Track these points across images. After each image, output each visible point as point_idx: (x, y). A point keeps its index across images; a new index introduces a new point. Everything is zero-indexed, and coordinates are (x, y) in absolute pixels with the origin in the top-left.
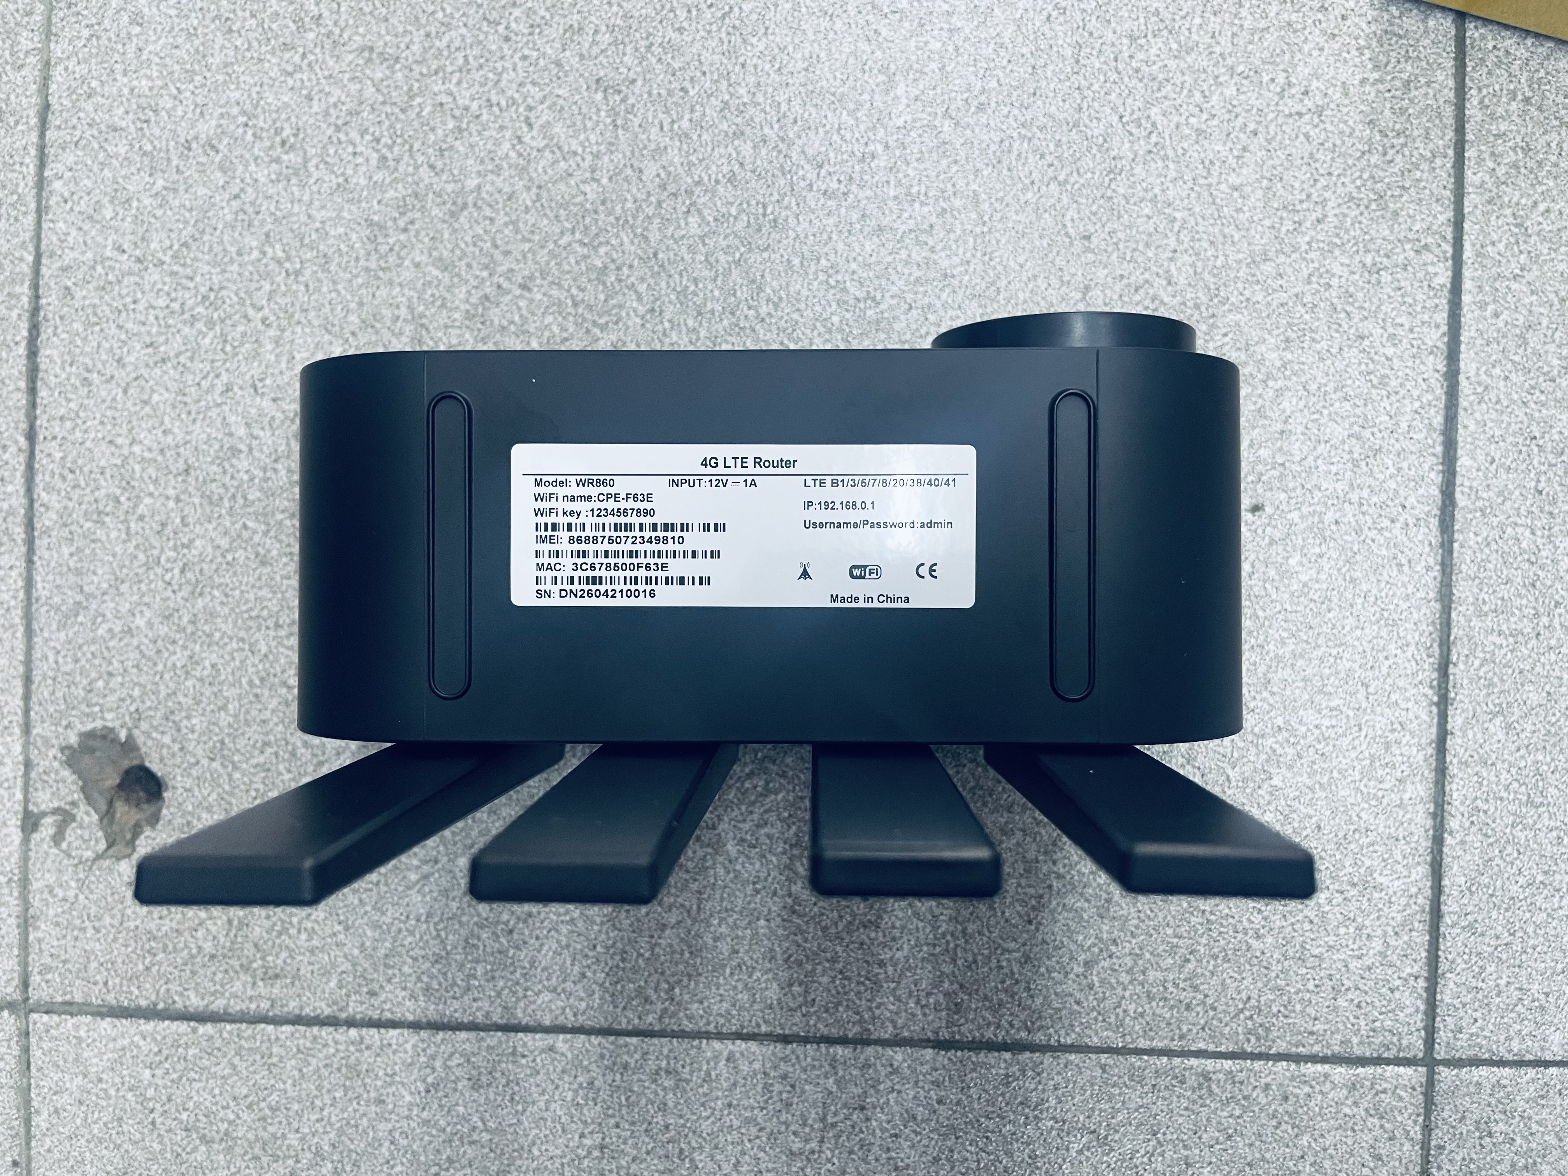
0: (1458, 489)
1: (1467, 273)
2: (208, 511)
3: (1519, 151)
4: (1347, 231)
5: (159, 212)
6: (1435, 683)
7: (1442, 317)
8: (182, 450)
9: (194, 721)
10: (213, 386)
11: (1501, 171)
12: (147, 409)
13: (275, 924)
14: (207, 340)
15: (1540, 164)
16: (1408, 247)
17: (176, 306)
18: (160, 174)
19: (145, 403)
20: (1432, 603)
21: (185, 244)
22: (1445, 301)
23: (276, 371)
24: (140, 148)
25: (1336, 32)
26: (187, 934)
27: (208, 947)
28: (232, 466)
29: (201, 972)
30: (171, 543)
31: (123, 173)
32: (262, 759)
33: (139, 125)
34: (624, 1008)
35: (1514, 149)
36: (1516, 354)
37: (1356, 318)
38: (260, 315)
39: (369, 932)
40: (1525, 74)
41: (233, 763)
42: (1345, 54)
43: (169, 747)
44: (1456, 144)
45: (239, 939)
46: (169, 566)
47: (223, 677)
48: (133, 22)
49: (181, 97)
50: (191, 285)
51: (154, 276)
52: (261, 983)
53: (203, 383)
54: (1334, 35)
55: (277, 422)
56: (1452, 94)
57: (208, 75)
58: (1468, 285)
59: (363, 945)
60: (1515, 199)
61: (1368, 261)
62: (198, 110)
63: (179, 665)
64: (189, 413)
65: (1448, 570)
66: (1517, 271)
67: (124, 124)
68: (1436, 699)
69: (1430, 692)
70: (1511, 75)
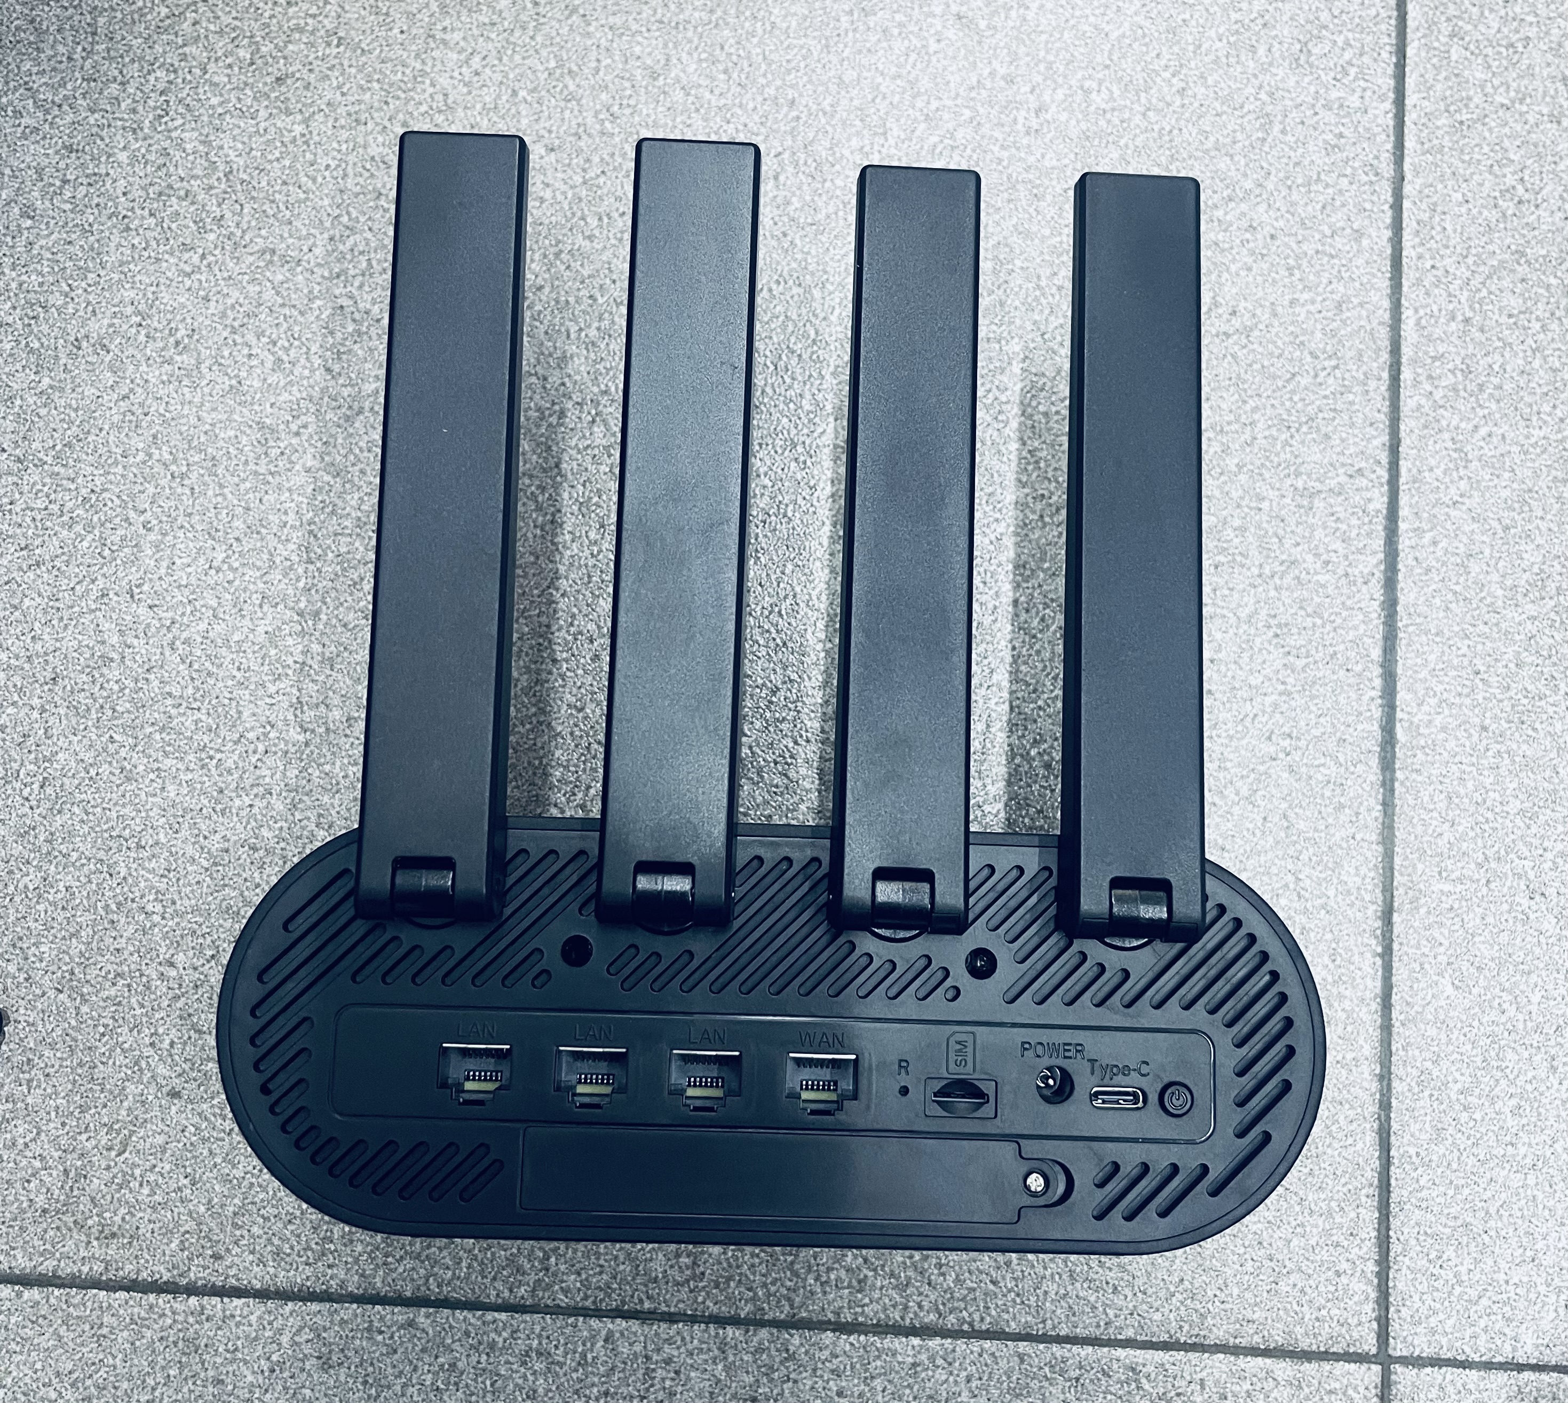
0: (1398, 725)
1: (1404, 499)
2: (74, 722)
3: (1459, 374)
4: (1277, 455)
5: (43, 412)
6: (1379, 932)
7: (1379, 543)
8: (50, 658)
9: (43, 948)
10: (88, 591)
11: (1438, 394)
12: (17, 613)
13: (115, 1177)
14: (85, 544)
15: (1481, 387)
16: (1341, 471)
17: (55, 508)
18: (46, 372)
19: (16, 608)
20: (1374, 846)
21: (68, 445)
22: (1380, 528)
23: (156, 577)
24: (27, 345)
25: (1265, 252)
26: (18, 1185)
27: (41, 1201)
28: (102, 675)
29: (31, 1229)
30: (33, 756)
31: (7, 370)
32: (113, 992)
33: (26, 321)
34: (494, 1279)
35: (1452, 372)
36: (1457, 583)
37: (1288, 543)
38: (142, 519)
39: (217, 1187)
40: (1466, 293)
41: (82, 995)
42: (1273, 275)
43: (15, 978)
44: (1391, 366)
45: (76, 1193)
46: (29, 780)
47: (78, 901)
48: (24, 215)
49: (73, 294)
50: (73, 487)
51: (34, 476)
52: (95, 1243)
53: (78, 587)
54: (1263, 255)
55: (153, 629)
56: (1387, 316)
57: (102, 273)
58: (1404, 512)
59: (210, 1202)
60: (1454, 423)
61: (1300, 484)
62: (90, 308)
63: (31, 887)
64: (61, 619)
65: (1389, 812)
66: (1456, 498)
67: (10, 320)
68: (1379, 950)
69: (1374, 942)
70: (1450, 295)
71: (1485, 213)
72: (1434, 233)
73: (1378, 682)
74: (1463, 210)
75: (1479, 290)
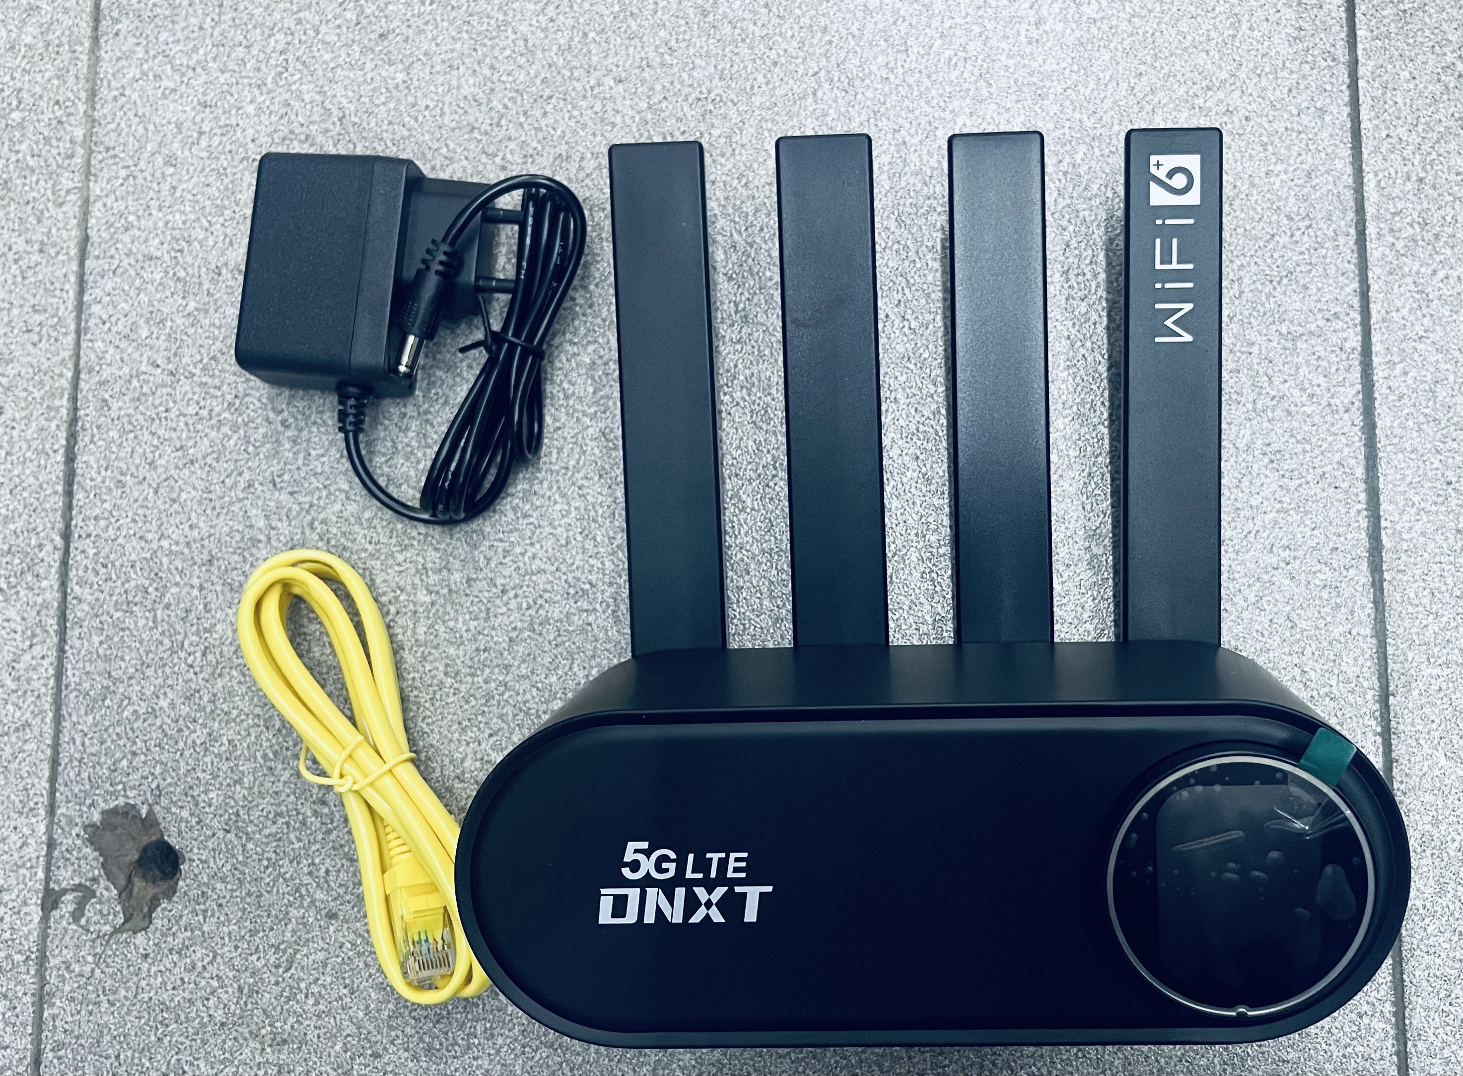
0: (1383, 533)
1: (1376, 338)
2: (229, 596)
3: (1416, 226)
4: (1263, 305)
5: (191, 331)
6: (1377, 714)
7: (1356, 375)
8: (206, 542)
9: (211, 795)
10: (236, 483)
11: (1400, 245)
12: (176, 506)
13: (283, 990)
14: (232, 442)
15: (1437, 237)
16: (1319, 316)
17: (205, 413)
18: (192, 297)
19: (174, 501)
20: (1369, 640)
21: (214, 358)
22: (1357, 363)
23: (294, 467)
24: (174, 274)
25: (1241, 132)
26: (199, 1004)
27: (219, 1016)
28: (252, 555)
29: (212, 1041)
30: (194, 628)
31: (158, 296)
32: (273, 829)
33: (173, 254)
34: (619, 1061)
35: (1411, 225)
36: (1427, 407)
37: (1276, 381)
38: (280, 418)
39: (373, 995)
40: (1418, 157)
41: (247, 834)
42: (1249, 151)
43: (187, 822)
44: (1357, 223)
45: (249, 1006)
46: (192, 649)
47: (239, 752)
48: (167, 163)
49: (212, 229)
50: (219, 394)
51: (185, 386)
52: (269, 1050)
53: (227, 480)
54: (1240, 135)
55: (294, 513)
56: (1351, 180)
57: (237, 209)
58: (1377, 347)
59: (367, 1007)
60: (1415, 269)
61: (1284, 330)
62: (228, 240)
63: (198, 742)
64: (214, 508)
65: (1381, 608)
66: (1421, 333)
67: (159, 254)
68: (1379, 729)
69: (1374, 723)
70: (1404, 159)
71: (1430, 87)
72: (1387, 106)
73: (1363, 497)
74: (1411, 86)
75: (1430, 154)
